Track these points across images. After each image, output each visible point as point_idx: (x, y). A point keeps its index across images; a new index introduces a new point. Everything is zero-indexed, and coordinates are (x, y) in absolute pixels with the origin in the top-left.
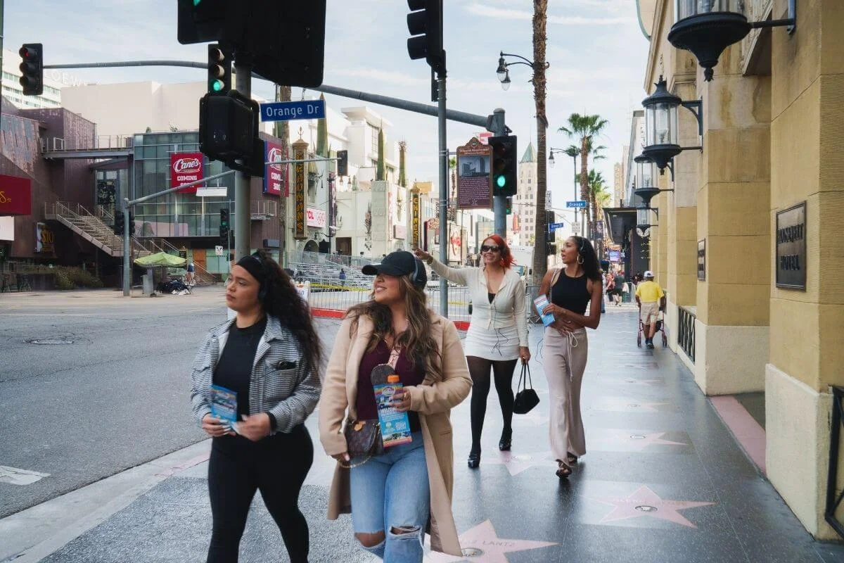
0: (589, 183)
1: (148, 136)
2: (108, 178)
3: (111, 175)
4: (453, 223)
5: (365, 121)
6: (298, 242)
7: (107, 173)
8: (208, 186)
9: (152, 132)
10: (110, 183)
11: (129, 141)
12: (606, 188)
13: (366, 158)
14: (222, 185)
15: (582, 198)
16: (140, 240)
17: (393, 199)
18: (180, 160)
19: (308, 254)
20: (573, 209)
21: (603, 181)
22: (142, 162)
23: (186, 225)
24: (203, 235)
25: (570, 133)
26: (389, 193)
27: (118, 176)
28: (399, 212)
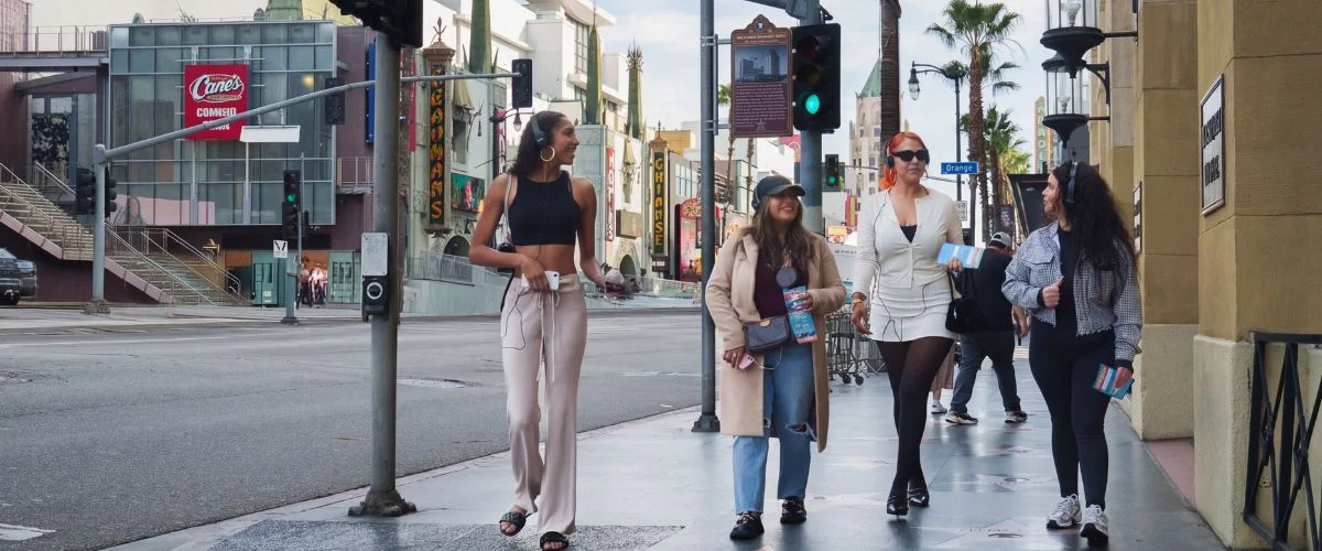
0: (985, 133)
1: (136, 29)
2: (54, 110)
3: (61, 105)
4: (731, 207)
5: (563, 11)
6: (432, 239)
7: (53, 101)
8: (264, 123)
9: (147, 21)
10: (58, 121)
11: (100, 38)
12: (1018, 143)
13: (564, 83)
14: (290, 122)
15: (970, 157)
16: (122, 230)
17: (617, 160)
18: (205, 76)
19: (453, 260)
20: (954, 177)
21: (1013, 129)
22: (124, 80)
23: (212, 205)
24: (246, 222)
25: (950, 36)
26: (608, 150)
27: (75, 107)
28: (626, 188)
